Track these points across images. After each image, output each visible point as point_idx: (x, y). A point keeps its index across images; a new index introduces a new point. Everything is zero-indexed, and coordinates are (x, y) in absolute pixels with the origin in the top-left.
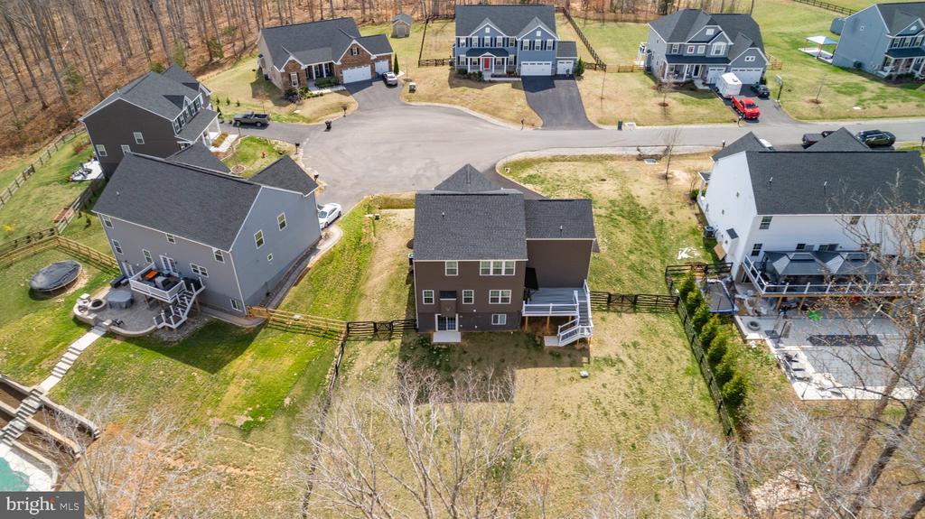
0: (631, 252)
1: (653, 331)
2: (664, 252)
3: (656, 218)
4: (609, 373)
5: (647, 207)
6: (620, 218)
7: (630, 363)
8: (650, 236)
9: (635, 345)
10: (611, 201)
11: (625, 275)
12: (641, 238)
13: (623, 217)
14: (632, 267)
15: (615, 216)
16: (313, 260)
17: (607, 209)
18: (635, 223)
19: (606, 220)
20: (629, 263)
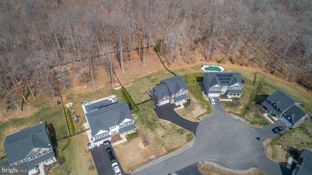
0: (147, 113)
1: (138, 101)
2: (140, 116)
3: (144, 126)
4: (144, 92)
5: (148, 128)
6: (153, 122)
7: (141, 94)
8: (144, 120)
9: (141, 97)
10: (157, 127)
11: (146, 108)
12: (147, 118)
13: (152, 123)
14: (146, 110)
15: (154, 122)
16: (203, 93)
17: (157, 123)
18: (149, 122)
19: (156, 120)
20: (147, 110)
